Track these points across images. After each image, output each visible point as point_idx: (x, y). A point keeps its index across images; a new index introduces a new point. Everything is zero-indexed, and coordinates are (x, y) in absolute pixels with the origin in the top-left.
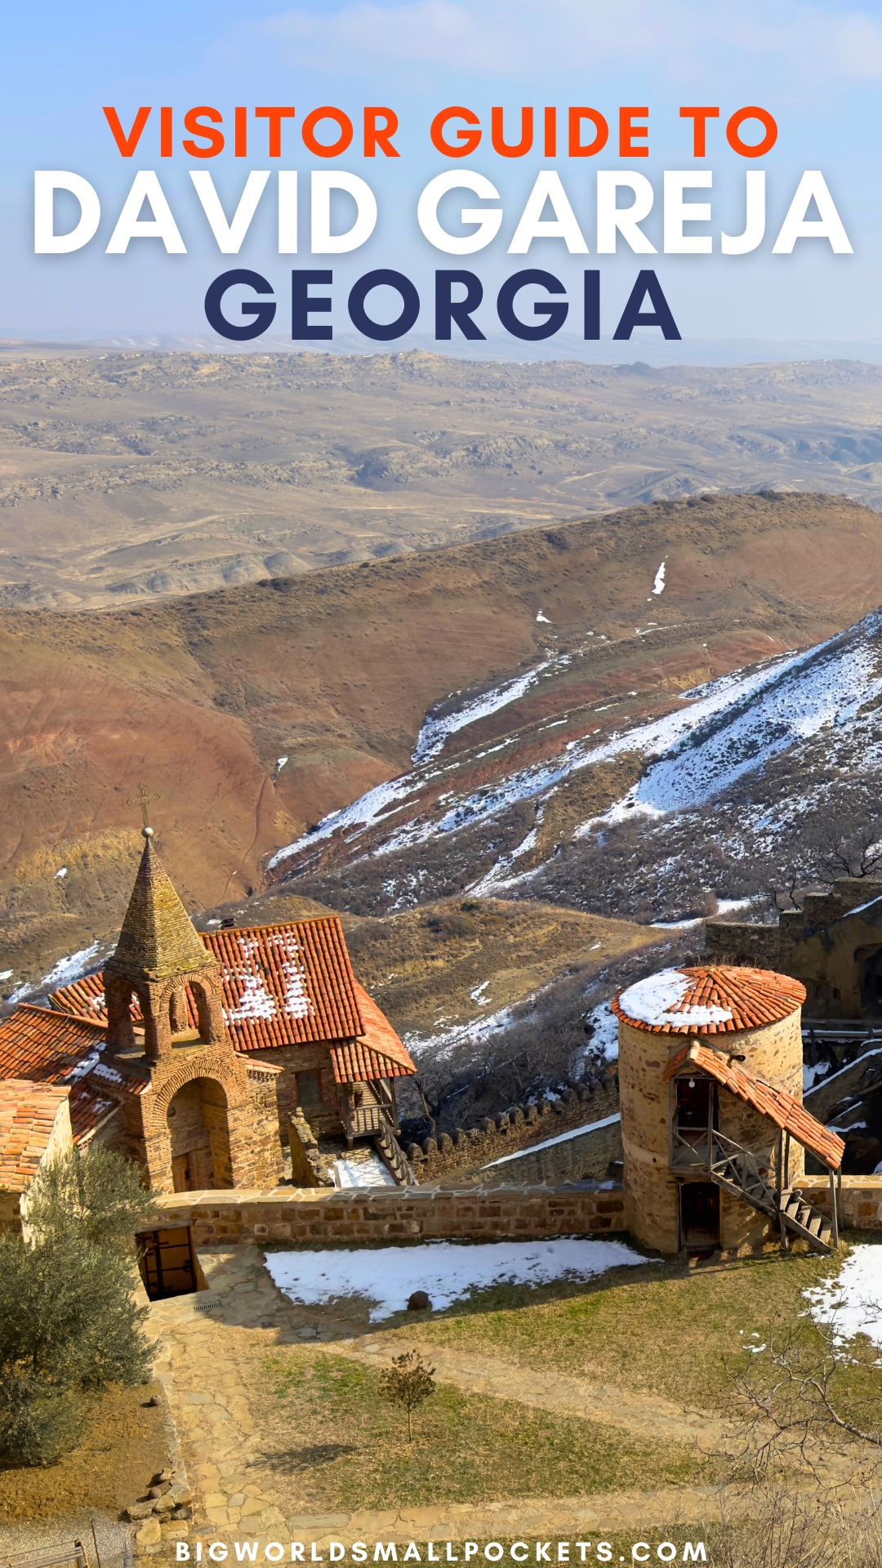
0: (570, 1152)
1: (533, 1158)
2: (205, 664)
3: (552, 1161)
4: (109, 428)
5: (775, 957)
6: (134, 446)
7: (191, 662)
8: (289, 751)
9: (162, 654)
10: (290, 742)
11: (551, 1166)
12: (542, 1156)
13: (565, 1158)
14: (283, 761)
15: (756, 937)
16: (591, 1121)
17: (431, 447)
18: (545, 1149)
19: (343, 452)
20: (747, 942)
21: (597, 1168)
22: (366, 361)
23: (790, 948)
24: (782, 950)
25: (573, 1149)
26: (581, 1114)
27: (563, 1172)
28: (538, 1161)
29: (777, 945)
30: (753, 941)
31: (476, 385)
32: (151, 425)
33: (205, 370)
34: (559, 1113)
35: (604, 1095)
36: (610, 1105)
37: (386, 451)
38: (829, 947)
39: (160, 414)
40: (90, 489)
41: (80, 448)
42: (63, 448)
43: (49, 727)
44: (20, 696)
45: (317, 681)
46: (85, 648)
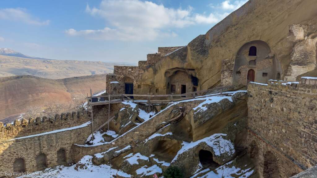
0: (55, 138)
1: (36, 139)
2: (66, 86)
3: (46, 140)
4: (65, 67)
5: (137, 76)
6: (67, 69)
7: (64, 86)
8: (75, 97)
9: (61, 85)
10: (76, 96)
11: (45, 143)
12: (41, 138)
13: (52, 140)
14: (74, 98)
15: (130, 70)
16: (66, 127)
17: (100, 71)
18: (43, 135)
19: (90, 71)
20: (127, 72)
21: (67, 146)
22: (94, 62)
23: (142, 73)
24: (139, 74)
25: (56, 137)
26: (62, 124)
27: (51, 146)
28: (39, 140)
29: (137, 72)
30: (129, 71)
31: (106, 65)
32: (69, 67)
33: (76, 62)
34: (52, 122)
35: (72, 118)
36: (75, 122)
37: (95, 71)
38: (155, 72)
39: (71, 66)
40: (62, 73)
41: (61, 69)
42: (60, 69)
43: (45, 92)
44: (41, 88)
45: (80, 89)
46: (51, 83)
